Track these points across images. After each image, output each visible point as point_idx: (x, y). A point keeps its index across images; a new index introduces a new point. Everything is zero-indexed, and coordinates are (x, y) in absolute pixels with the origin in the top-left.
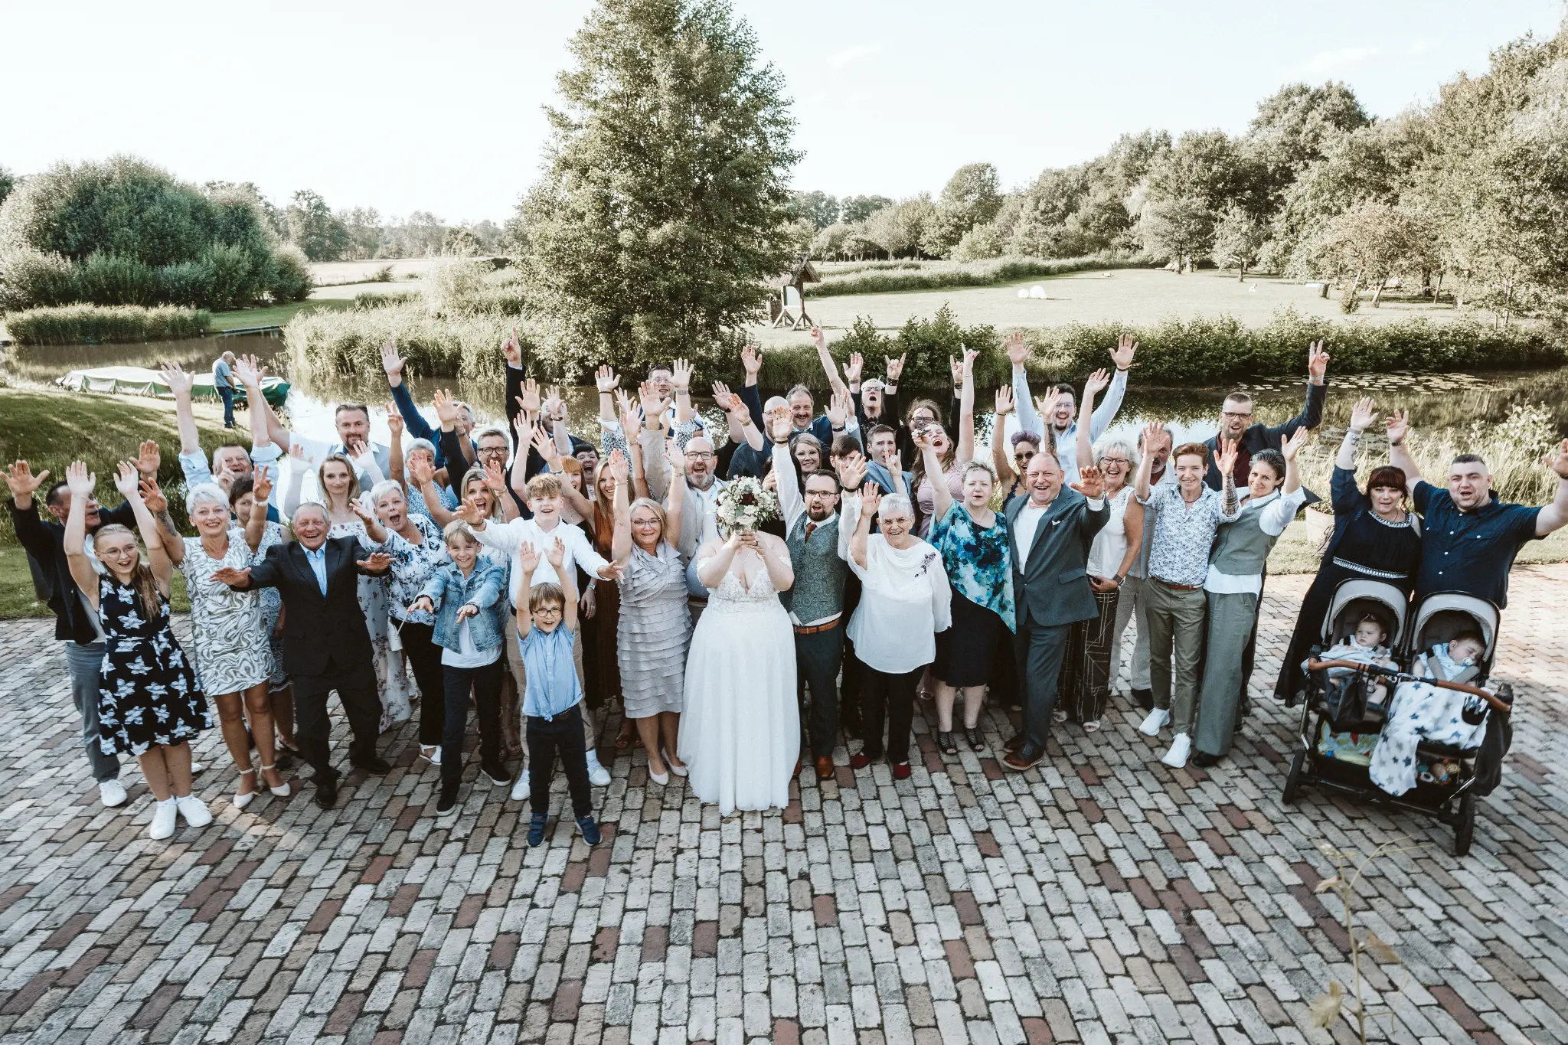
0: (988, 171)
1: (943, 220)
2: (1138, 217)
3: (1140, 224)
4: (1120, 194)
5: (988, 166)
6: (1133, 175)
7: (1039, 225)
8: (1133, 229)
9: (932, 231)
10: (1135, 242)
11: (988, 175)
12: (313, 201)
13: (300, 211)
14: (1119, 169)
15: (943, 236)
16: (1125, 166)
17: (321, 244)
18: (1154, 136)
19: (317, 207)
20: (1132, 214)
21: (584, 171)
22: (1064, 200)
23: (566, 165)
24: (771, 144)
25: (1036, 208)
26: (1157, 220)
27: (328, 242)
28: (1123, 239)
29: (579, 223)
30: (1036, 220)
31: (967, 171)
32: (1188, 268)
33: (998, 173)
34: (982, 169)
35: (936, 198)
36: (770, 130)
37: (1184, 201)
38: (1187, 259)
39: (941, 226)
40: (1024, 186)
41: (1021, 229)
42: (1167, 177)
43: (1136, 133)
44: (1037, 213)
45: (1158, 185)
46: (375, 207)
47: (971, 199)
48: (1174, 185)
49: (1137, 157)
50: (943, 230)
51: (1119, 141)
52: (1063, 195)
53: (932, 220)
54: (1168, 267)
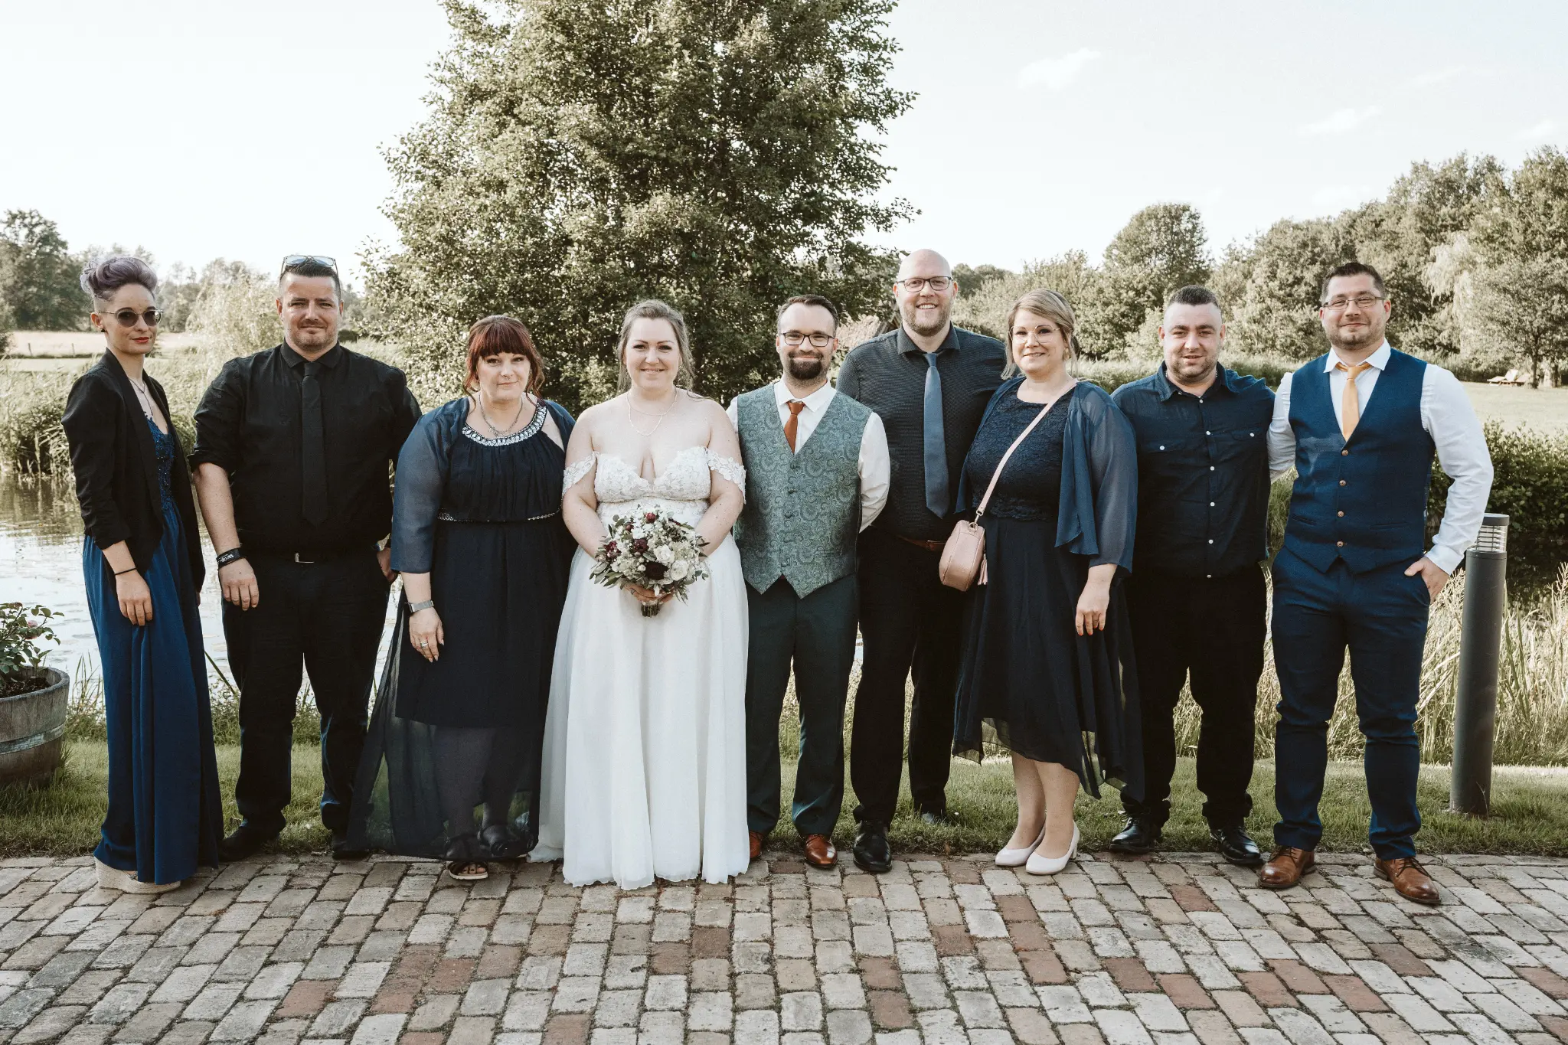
0: (1185, 217)
1: (1110, 293)
2: (1447, 299)
3: (1454, 308)
4: (1411, 261)
5: (1185, 209)
6: (1433, 231)
7: (1274, 304)
8: (1441, 315)
9: (1089, 312)
10: (1443, 338)
11: (1185, 225)
12: (37, 230)
13: (13, 245)
14: (1409, 221)
15: (1110, 321)
16: (1421, 215)
17: (44, 300)
18: (1471, 164)
19: (45, 240)
20: (1438, 292)
21: (509, 107)
22: (1317, 268)
23: (476, 94)
24: (852, 85)
25: (1273, 276)
26: (1492, 297)
27: (56, 300)
28: (1422, 334)
29: (494, 196)
30: (1272, 296)
31: (1152, 215)
32: (1547, 382)
33: (1204, 221)
34: (1174, 215)
35: (1096, 261)
36: (853, 56)
37: (1539, 264)
38: (1545, 366)
39: (1106, 304)
40: (1247, 245)
41: (1244, 313)
42: (1505, 225)
43: (1438, 161)
44: (1274, 285)
45: (1490, 239)
46: (147, 248)
47: (1158, 263)
48: (1518, 238)
49: (1443, 200)
50: (1110, 310)
51: (1408, 175)
52: (1313, 262)
53: (1090, 294)
54: (1511, 375)
